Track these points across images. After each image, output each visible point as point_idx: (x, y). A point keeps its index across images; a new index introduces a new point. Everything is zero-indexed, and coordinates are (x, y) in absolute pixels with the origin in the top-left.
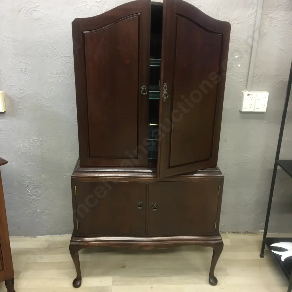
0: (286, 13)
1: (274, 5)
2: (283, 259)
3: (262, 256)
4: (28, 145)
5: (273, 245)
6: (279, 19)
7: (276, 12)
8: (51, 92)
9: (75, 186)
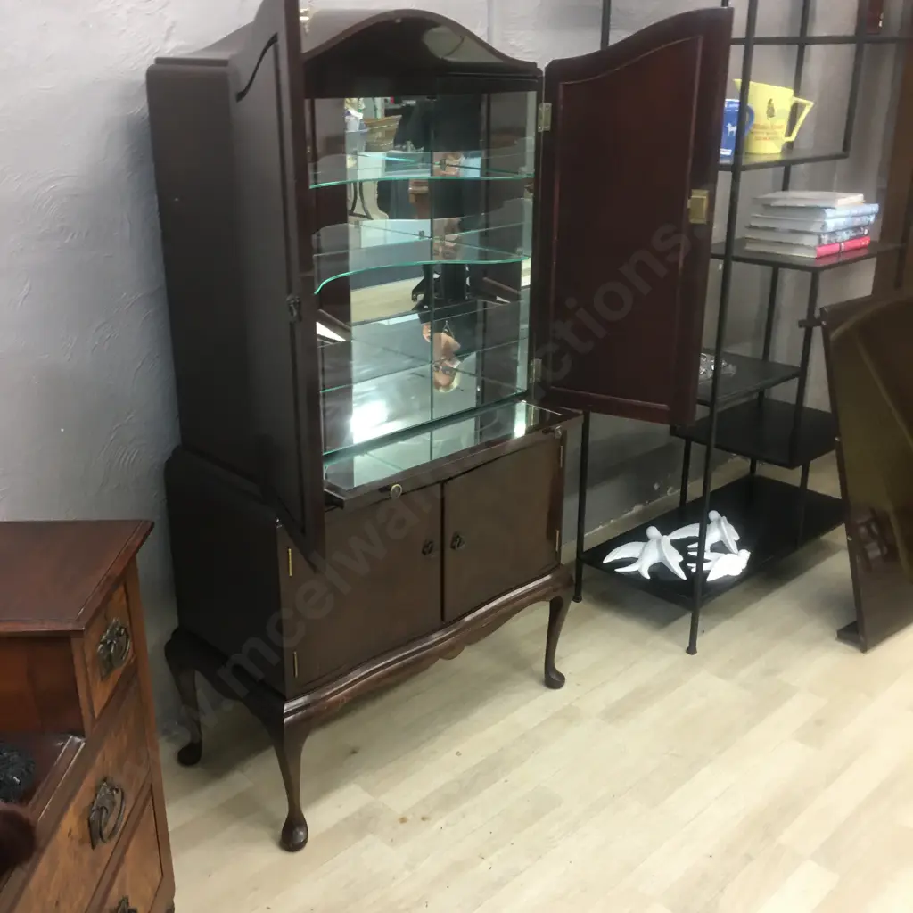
2: (647, 576)
3: (577, 598)
5: (607, 560)
9: (288, 548)
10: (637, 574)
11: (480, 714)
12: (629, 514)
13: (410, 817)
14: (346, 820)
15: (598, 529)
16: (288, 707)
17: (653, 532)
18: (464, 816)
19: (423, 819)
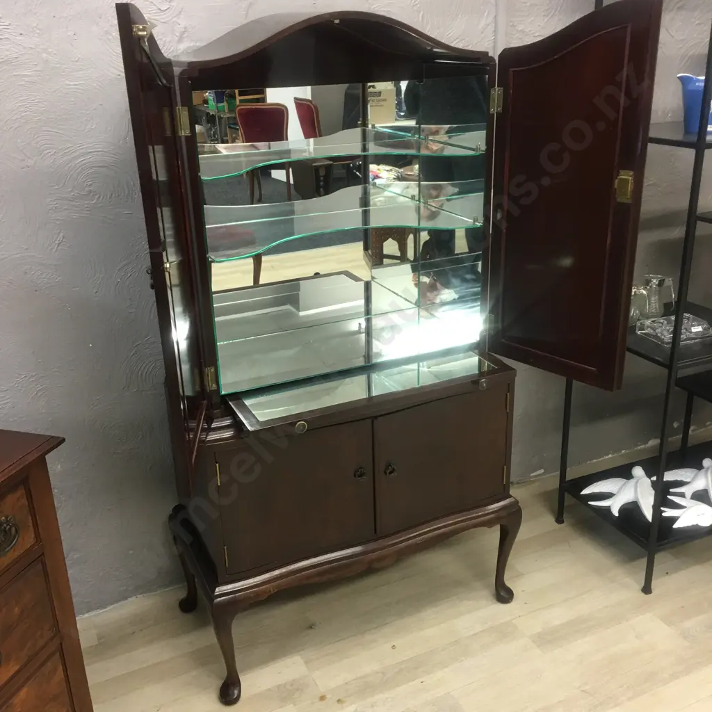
0: (546, 20)
1: (524, 5)
2: (616, 513)
3: (559, 520)
4: (7, 397)
5: (586, 492)
6: (536, 34)
7: (530, 20)
8: (60, 248)
9: (217, 463)
10: (608, 509)
11: (429, 614)
12: (643, 446)
13: (328, 696)
14: (279, 686)
15: (607, 457)
16: (218, 590)
17: (638, 471)
18: (372, 706)
19: (339, 701)
